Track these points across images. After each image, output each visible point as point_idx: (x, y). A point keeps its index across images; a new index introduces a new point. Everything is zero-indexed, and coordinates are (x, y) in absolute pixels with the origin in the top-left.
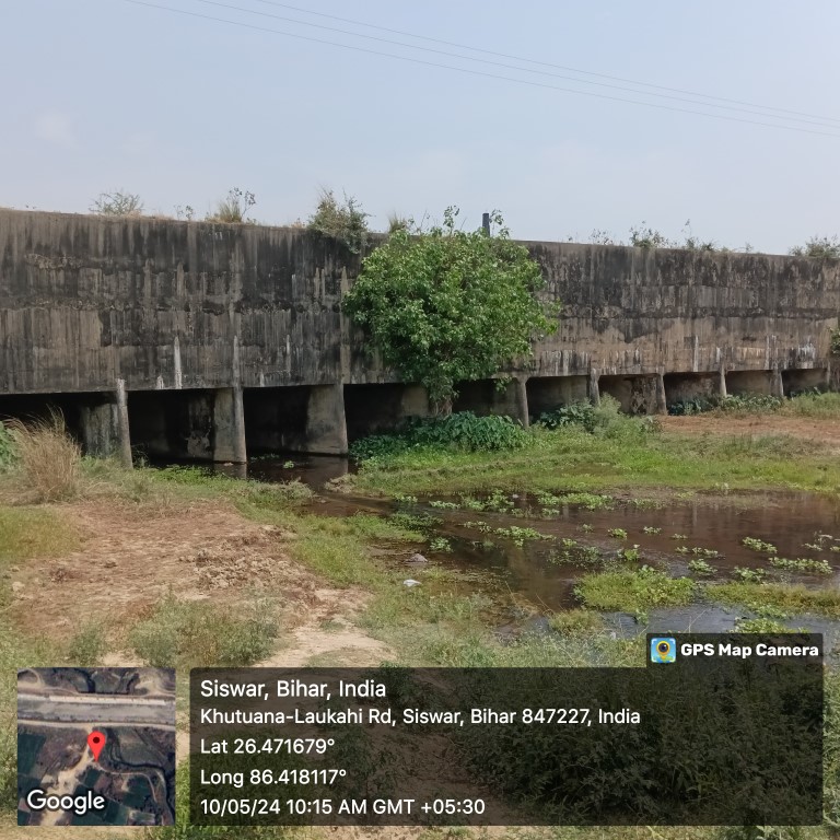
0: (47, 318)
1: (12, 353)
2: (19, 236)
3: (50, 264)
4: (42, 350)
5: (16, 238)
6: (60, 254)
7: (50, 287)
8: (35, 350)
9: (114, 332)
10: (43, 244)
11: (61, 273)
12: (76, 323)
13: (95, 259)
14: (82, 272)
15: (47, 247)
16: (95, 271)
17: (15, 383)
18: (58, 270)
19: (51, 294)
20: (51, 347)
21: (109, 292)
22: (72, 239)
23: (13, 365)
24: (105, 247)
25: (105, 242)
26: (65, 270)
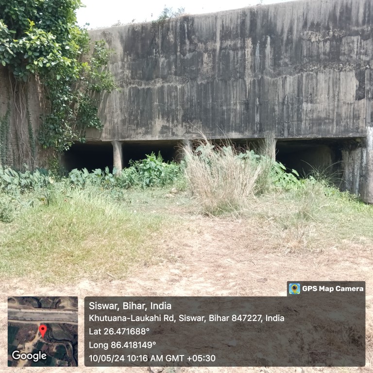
0: (314, 80)
1: (288, 108)
2: (298, 19)
3: (320, 37)
4: (309, 105)
5: (296, 22)
6: (328, 28)
7: (318, 55)
8: (304, 105)
9: (367, 88)
10: (315, 22)
11: (328, 44)
12: (336, 83)
13: (356, 28)
14: (344, 40)
15: (318, 24)
16: (355, 38)
17: (289, 130)
18: (325, 41)
19: (319, 60)
20: (316, 103)
21: (366, 54)
22: (338, 14)
23: (288, 117)
24: (365, 17)
25: (364, 14)
26: (331, 40)
